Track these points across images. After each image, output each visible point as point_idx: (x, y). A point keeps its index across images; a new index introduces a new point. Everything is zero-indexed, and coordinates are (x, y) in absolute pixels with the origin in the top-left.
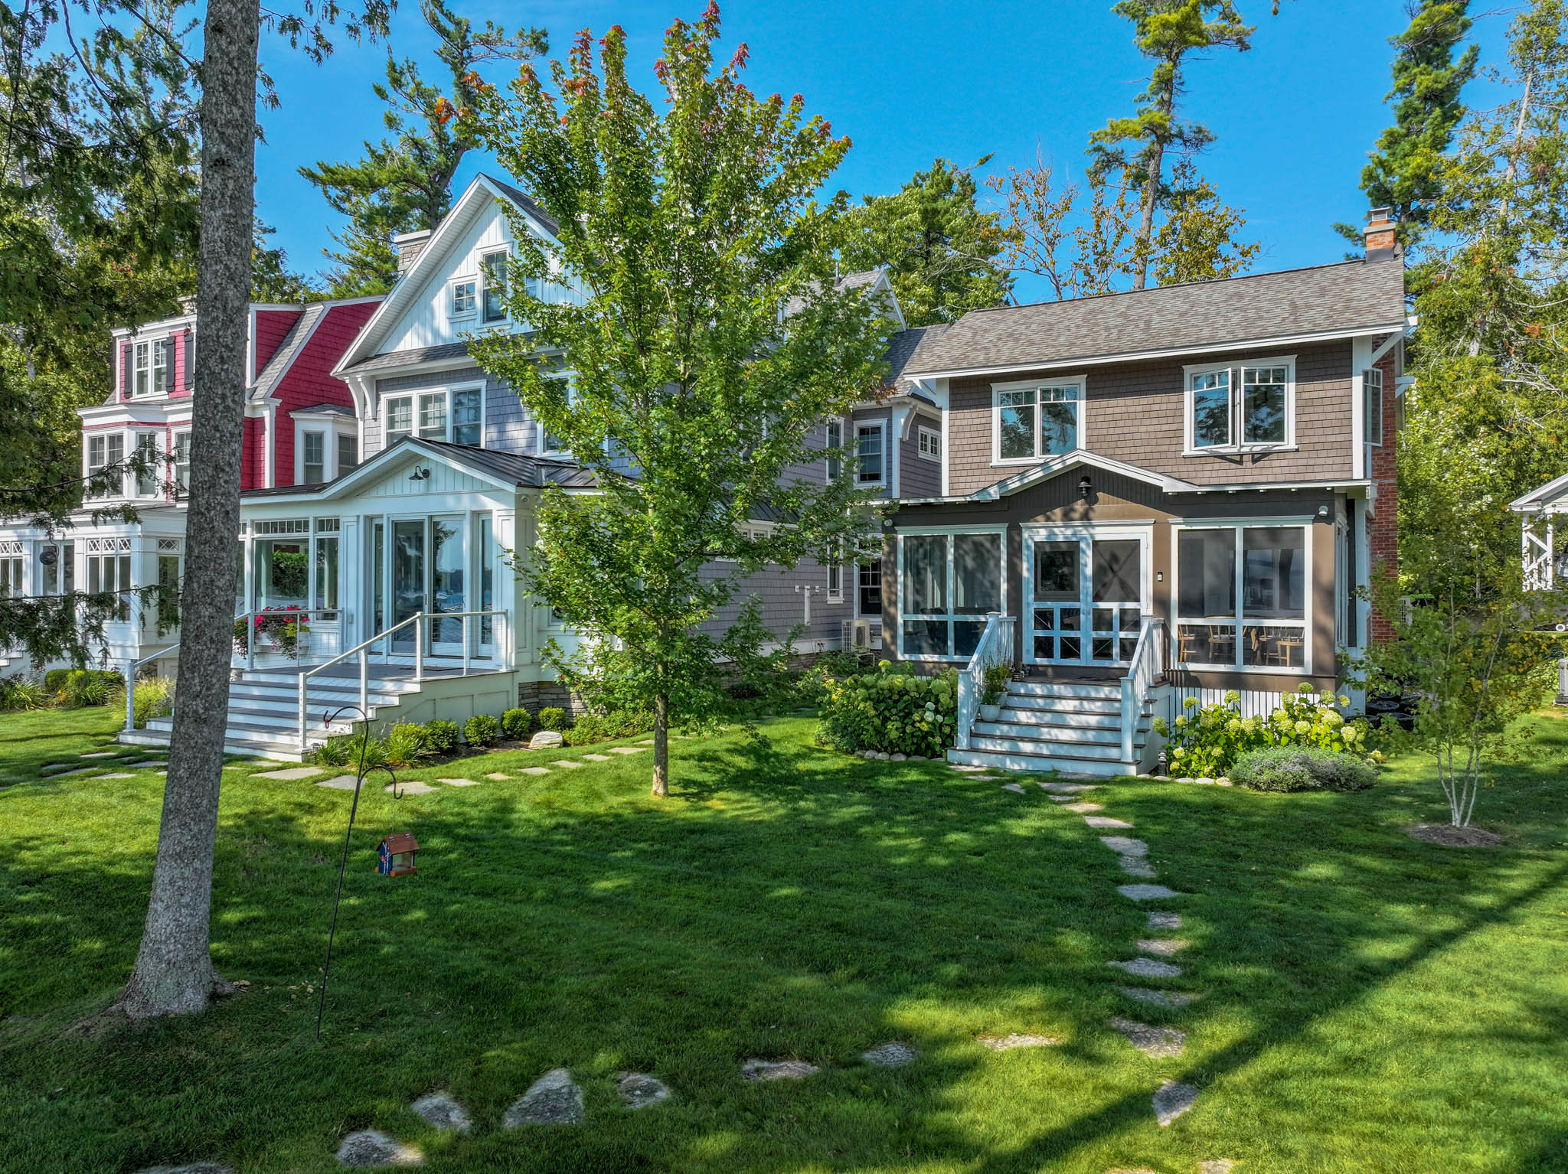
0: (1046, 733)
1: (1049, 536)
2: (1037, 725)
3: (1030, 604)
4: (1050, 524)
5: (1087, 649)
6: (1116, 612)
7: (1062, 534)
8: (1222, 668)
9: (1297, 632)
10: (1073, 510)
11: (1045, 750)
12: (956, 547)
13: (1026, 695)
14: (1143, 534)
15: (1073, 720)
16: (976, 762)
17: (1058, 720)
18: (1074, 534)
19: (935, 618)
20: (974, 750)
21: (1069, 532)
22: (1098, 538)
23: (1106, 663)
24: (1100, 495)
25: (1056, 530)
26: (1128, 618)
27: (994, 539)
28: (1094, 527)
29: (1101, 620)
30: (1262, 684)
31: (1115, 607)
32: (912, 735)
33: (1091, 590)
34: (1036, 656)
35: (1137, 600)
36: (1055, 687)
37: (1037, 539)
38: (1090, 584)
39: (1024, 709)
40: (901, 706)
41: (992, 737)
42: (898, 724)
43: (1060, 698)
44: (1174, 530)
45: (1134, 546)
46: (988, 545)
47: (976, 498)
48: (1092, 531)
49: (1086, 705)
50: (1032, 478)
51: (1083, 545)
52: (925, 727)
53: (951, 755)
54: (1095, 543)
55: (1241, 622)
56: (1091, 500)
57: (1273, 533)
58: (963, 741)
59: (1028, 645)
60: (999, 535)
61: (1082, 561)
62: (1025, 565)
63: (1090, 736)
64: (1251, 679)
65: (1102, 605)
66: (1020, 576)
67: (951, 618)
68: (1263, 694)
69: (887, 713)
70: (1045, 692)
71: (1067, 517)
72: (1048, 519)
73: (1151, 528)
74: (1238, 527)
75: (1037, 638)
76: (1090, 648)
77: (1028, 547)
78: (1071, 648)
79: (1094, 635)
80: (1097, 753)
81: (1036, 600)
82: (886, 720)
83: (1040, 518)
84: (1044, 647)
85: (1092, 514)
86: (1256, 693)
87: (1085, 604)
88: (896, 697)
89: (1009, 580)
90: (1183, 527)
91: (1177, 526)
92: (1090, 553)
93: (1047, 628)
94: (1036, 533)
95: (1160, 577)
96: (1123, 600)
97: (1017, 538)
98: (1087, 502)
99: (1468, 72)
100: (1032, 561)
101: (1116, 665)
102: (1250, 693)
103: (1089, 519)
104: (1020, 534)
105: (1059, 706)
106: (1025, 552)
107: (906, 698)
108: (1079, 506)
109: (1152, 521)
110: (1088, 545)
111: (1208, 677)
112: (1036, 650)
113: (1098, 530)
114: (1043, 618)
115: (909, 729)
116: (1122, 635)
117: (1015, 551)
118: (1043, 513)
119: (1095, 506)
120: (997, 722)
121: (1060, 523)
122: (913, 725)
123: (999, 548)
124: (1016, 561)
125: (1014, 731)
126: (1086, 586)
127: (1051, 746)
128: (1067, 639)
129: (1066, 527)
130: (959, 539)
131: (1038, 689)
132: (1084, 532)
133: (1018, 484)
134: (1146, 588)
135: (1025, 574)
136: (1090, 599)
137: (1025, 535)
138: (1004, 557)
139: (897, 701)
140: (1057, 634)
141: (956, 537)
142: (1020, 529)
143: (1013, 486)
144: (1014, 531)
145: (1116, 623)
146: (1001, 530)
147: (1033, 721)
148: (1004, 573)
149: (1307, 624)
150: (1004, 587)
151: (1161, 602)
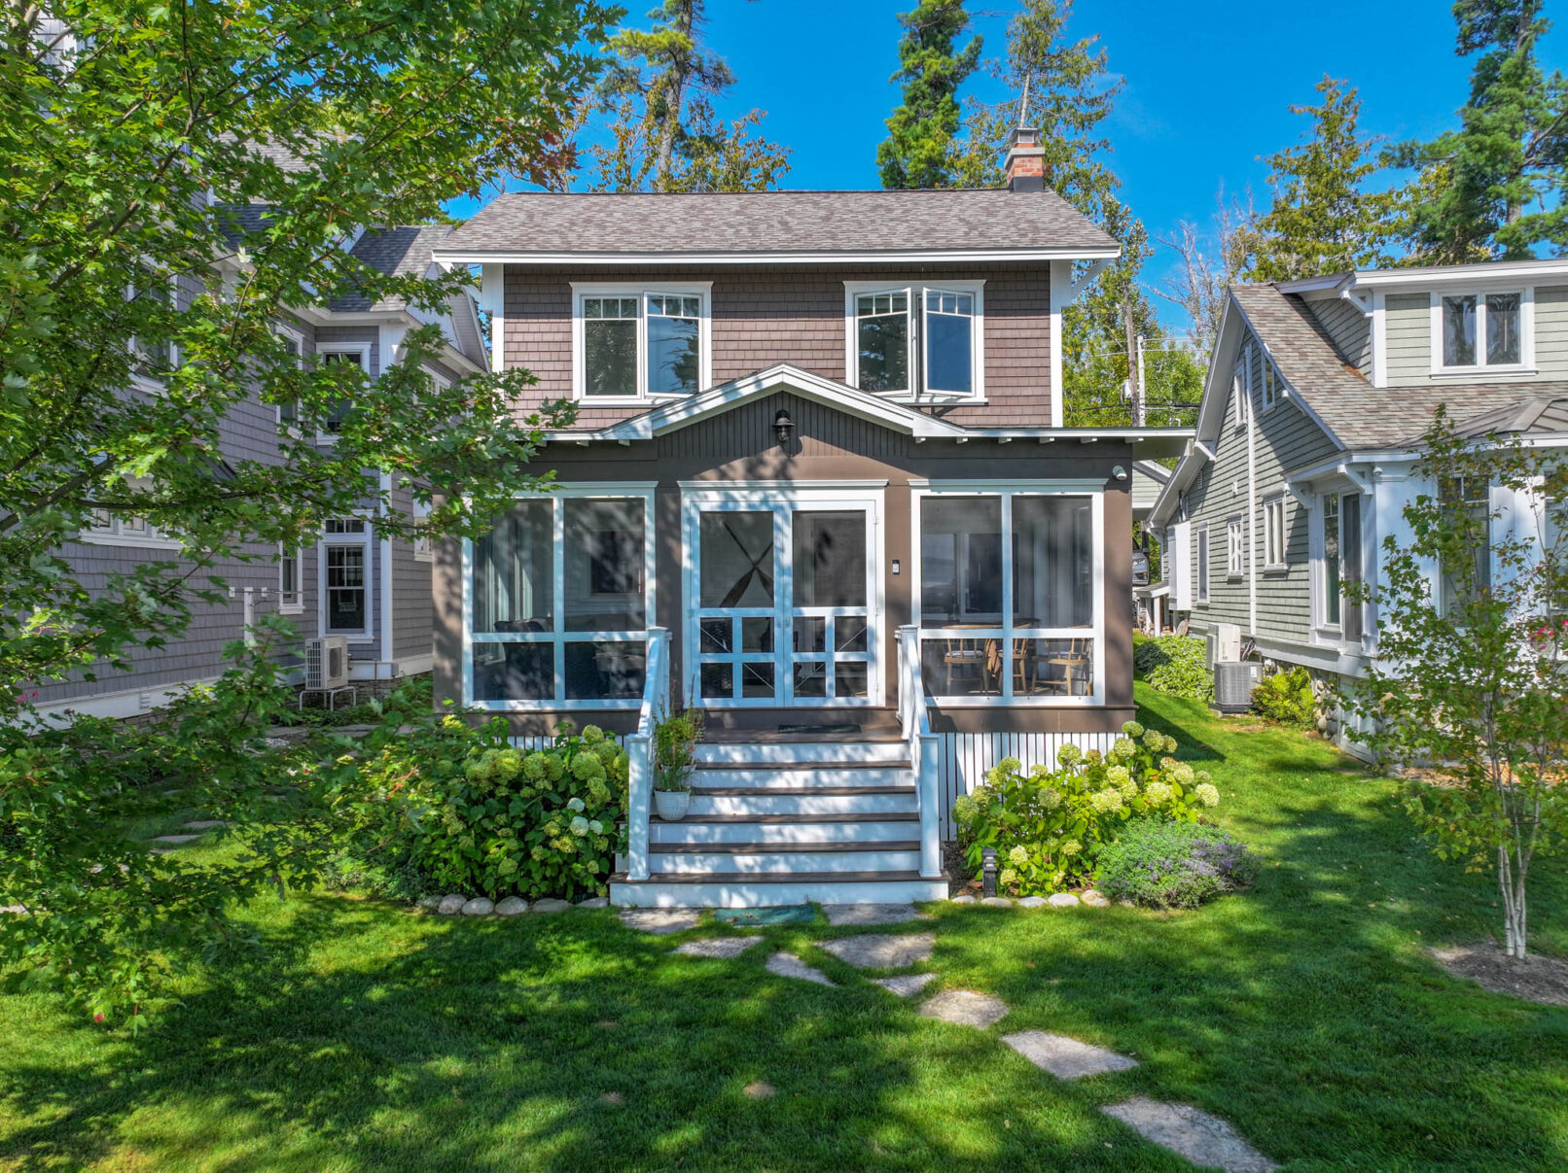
0: (771, 834)
1: (725, 503)
2: (755, 820)
3: (694, 612)
4: (727, 483)
5: (785, 680)
6: (829, 621)
7: (745, 500)
8: (983, 701)
9: (1082, 646)
10: (762, 462)
11: (781, 867)
12: (569, 520)
13: (717, 767)
14: (871, 502)
15: (810, 806)
16: (664, 901)
17: (786, 807)
18: (765, 501)
19: (531, 637)
20: (658, 879)
21: (756, 497)
22: (801, 507)
23: (815, 702)
24: (805, 440)
25: (736, 494)
26: (847, 631)
27: (634, 506)
28: (794, 489)
29: (809, 636)
30: (1040, 722)
31: (827, 613)
32: (544, 863)
33: (790, 589)
34: (704, 695)
35: (862, 603)
36: (766, 749)
37: (706, 507)
38: (788, 579)
39: (728, 792)
40: (517, 808)
41: (685, 849)
42: (512, 844)
43: (780, 768)
44: (916, 496)
45: (855, 521)
46: (621, 516)
47: (611, 436)
48: (791, 495)
49: (826, 778)
50: (707, 406)
51: (778, 519)
52: (566, 845)
53: (620, 895)
54: (797, 514)
55: (1013, 633)
56: (792, 449)
57: (1049, 504)
58: (638, 864)
59: (692, 674)
60: (641, 501)
61: (777, 543)
62: (685, 550)
63: (850, 832)
64: (1024, 717)
65: (809, 612)
66: (678, 567)
67: (559, 637)
68: (1040, 736)
69: (486, 823)
70: (749, 759)
71: (753, 473)
72: (723, 476)
73: (882, 493)
74: (1005, 492)
75: (704, 667)
76: (789, 679)
77: (691, 521)
78: (759, 678)
79: (795, 658)
80: (871, 863)
81: (703, 605)
82: (483, 835)
83: (710, 473)
84: (714, 680)
85: (792, 470)
86: (1031, 736)
87: (782, 612)
88: (503, 792)
89: (659, 574)
90: (928, 493)
91: (919, 490)
92: (788, 530)
93: (722, 650)
94: (704, 498)
95: (895, 568)
96: (841, 602)
97: (672, 506)
98: (784, 450)
99: (971, 64)
100: (697, 543)
101: (830, 704)
102: (1023, 736)
103: (787, 478)
104: (677, 500)
105: (781, 781)
106: (686, 528)
107: (526, 792)
108: (773, 456)
109: (884, 482)
110: (785, 517)
111: (964, 716)
112: (704, 683)
113: (800, 495)
114: (716, 634)
115: (537, 853)
116: (839, 657)
117: (669, 527)
118: (715, 466)
119: (798, 458)
120: (688, 819)
121: (741, 483)
122: (545, 844)
123: (640, 521)
124: (671, 542)
125: (718, 835)
126: (784, 582)
127: (793, 858)
128: (752, 665)
129: (752, 489)
130: (573, 507)
131: (737, 755)
132: (780, 498)
133: (683, 416)
134: (876, 584)
135: (686, 563)
136: (788, 602)
137: (686, 501)
138: (650, 536)
139: (508, 799)
140: (738, 658)
141: (567, 502)
142: (678, 490)
143: (674, 419)
144: (668, 492)
145: (830, 639)
146: (645, 492)
147: (744, 811)
148: (651, 563)
149: (1096, 633)
150: (651, 585)
151: (897, 609)
